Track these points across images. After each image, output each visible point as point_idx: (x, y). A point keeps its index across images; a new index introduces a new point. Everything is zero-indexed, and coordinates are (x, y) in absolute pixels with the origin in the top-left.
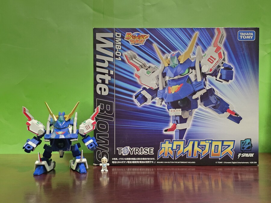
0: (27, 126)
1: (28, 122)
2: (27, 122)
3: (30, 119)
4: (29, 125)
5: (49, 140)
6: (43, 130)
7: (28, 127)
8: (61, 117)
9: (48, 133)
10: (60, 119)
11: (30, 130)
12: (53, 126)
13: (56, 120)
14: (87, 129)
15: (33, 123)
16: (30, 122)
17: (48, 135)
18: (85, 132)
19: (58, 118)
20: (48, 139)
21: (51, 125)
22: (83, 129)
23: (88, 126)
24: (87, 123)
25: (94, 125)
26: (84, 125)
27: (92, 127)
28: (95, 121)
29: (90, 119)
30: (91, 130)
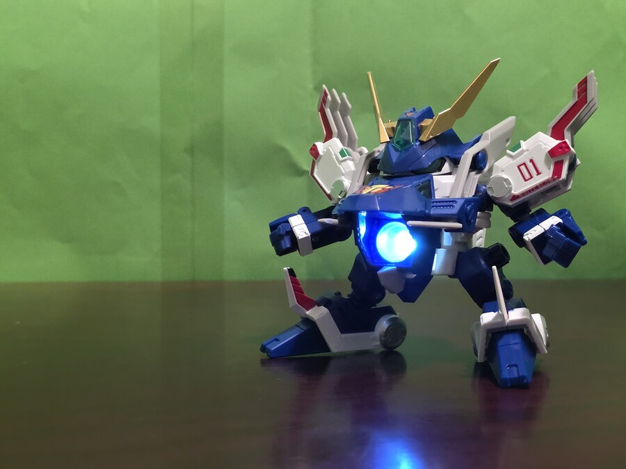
14: (527, 176)
18: (515, 192)
22: (506, 177)
23: (530, 165)
24: (527, 150)
25: (558, 159)
26: (513, 161)
27: (549, 169)
28: (564, 142)
29: (547, 135)
30: (544, 183)
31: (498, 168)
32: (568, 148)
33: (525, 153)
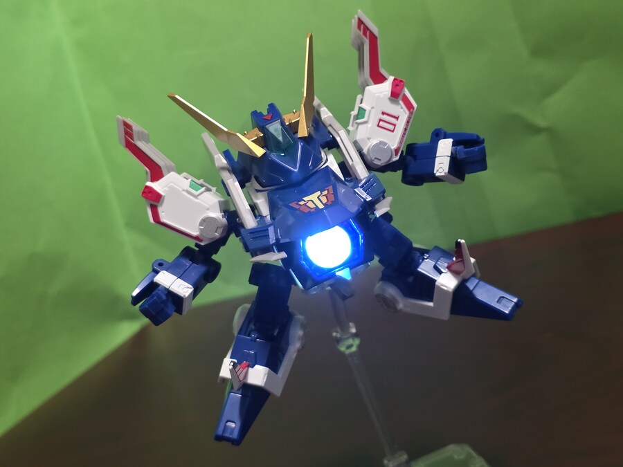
1: (149, 184)
2: (147, 187)
4: (153, 198)
6: (217, 214)
7: (154, 209)
8: (275, 128)
11: (164, 219)
13: (258, 151)
14: (391, 127)
15: (172, 188)
16: (157, 186)
18: (394, 147)
23: (385, 118)
24: (373, 108)
25: (401, 96)
26: (369, 125)
27: (402, 108)
28: (395, 79)
29: (372, 85)
30: (408, 122)
31: (363, 139)
32: (401, 81)
33: (373, 111)
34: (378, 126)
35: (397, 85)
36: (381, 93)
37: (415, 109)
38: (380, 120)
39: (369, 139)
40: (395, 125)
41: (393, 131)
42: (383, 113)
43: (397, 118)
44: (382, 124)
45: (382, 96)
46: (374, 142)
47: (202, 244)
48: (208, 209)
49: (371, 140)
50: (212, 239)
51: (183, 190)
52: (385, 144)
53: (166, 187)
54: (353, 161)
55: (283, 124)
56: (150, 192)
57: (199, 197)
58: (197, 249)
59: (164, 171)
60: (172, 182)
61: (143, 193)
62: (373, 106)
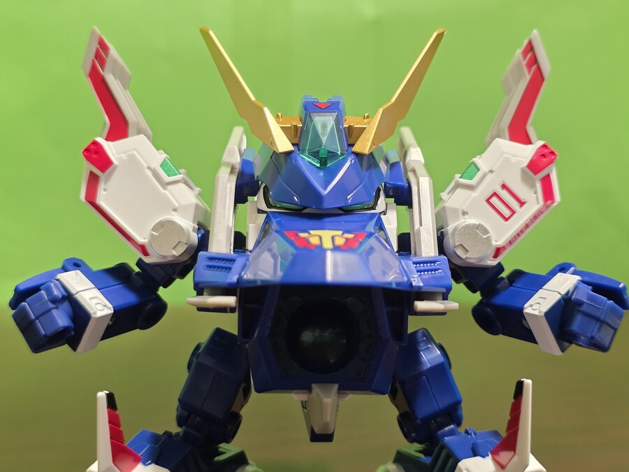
0: (85, 167)
1: (100, 140)
2: (95, 143)
3: (119, 128)
5: (231, 300)
6: (187, 224)
7: (93, 181)
8: (324, 123)
9: (221, 244)
10: (316, 136)
11: (101, 201)
12: (258, 200)
13: (283, 144)
14: (507, 213)
15: (132, 158)
16: (112, 149)
17: (223, 263)
18: (499, 243)
19: (298, 135)
20: (227, 290)
21: (241, 197)
23: (504, 194)
24: (491, 171)
25: (542, 174)
26: (474, 194)
27: (536, 193)
28: (544, 146)
29: (504, 138)
30: (535, 217)
31: (455, 210)
32: (552, 153)
33: (490, 176)
34: (488, 201)
35: (543, 156)
36: (515, 156)
37: (555, 204)
38: (495, 194)
39: (464, 213)
40: (513, 212)
41: (506, 219)
42: (504, 187)
43: (522, 204)
44: (494, 200)
45: (514, 160)
46: (471, 221)
47: (147, 260)
48: (175, 210)
49: (466, 216)
50: (164, 257)
51: (149, 168)
52: (486, 232)
53: (124, 153)
54: (421, 225)
55: (338, 121)
56: (96, 153)
57: (169, 187)
58: (137, 269)
59: (131, 129)
60: (135, 149)
61: (87, 150)
62: (494, 169)
